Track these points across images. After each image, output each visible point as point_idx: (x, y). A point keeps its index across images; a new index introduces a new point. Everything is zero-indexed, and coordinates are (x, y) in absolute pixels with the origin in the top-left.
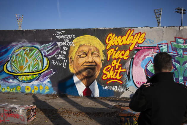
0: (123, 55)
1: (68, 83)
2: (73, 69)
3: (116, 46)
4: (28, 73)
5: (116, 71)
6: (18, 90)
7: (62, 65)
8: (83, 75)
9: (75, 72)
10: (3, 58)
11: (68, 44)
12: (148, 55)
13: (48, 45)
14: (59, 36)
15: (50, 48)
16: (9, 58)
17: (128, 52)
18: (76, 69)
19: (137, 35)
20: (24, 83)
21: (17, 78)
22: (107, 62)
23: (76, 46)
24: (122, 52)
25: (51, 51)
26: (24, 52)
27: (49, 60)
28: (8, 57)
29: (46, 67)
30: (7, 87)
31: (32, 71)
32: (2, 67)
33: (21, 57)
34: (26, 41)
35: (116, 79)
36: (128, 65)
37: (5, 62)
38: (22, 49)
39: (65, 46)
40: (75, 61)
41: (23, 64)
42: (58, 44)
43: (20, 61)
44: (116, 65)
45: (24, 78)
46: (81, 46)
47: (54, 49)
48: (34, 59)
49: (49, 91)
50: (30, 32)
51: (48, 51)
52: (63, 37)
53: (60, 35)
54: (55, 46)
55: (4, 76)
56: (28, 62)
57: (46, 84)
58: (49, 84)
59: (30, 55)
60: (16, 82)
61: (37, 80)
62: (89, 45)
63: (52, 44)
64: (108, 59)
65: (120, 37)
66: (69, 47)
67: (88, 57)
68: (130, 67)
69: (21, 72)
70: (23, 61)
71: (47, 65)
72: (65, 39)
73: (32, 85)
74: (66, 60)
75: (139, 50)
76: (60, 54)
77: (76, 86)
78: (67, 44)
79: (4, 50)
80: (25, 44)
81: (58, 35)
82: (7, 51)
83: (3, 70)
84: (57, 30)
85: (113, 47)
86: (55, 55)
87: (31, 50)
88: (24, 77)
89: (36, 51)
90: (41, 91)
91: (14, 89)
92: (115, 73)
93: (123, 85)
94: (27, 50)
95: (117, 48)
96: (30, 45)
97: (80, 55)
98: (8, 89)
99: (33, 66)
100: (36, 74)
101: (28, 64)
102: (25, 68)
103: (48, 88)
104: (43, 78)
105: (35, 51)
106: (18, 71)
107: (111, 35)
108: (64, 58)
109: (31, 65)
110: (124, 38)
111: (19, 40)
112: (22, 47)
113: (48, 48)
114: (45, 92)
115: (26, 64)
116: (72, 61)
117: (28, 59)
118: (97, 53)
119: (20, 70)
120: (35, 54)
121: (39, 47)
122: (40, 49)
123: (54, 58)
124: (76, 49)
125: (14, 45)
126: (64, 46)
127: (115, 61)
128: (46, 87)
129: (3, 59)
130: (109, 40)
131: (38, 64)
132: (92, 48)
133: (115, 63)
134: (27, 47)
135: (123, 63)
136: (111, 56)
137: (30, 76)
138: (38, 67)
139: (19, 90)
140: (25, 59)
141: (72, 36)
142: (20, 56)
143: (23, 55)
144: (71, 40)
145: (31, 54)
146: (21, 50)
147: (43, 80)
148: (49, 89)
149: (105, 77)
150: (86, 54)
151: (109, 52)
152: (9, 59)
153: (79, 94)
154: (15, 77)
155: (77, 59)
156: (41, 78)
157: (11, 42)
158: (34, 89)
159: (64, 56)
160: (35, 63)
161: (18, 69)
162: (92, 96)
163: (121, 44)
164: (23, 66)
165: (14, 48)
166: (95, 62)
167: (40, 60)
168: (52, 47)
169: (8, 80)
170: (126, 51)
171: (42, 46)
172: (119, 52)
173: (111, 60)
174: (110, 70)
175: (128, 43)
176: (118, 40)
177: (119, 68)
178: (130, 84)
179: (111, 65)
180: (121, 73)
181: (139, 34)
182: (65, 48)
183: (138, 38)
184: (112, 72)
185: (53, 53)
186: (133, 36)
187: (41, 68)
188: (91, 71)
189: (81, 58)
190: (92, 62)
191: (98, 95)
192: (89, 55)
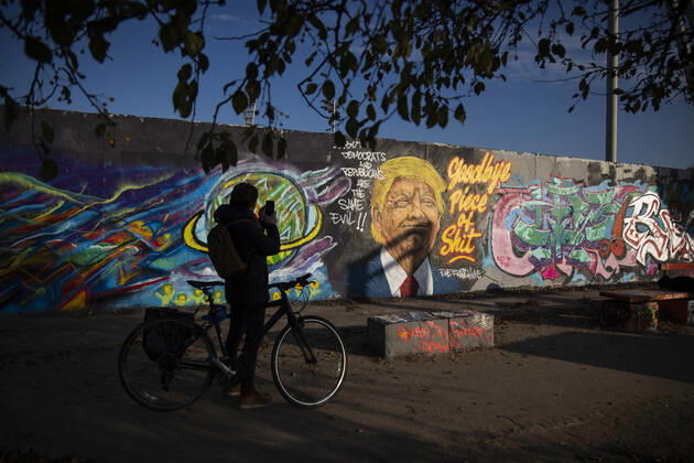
0: (476, 203)
2: (380, 235)
3: (466, 185)
5: (465, 236)
7: (354, 225)
8: (402, 249)
9: (384, 242)
10: (182, 204)
11: (370, 175)
12: (515, 205)
13: (320, 174)
14: (348, 153)
15: (324, 182)
16: (202, 205)
17: (485, 198)
18: (386, 234)
19: (498, 165)
22: (449, 218)
23: (386, 179)
24: (475, 198)
25: (327, 189)
27: (322, 212)
28: (202, 200)
29: (313, 229)
30: (194, 289)
32: (179, 231)
34: (257, 157)
35: (465, 254)
36: (482, 227)
37: (187, 216)
39: (364, 178)
40: (385, 216)
42: (345, 172)
44: (464, 224)
46: (398, 179)
47: (336, 183)
48: (281, 209)
49: (319, 291)
51: (320, 189)
52: (358, 155)
53: (352, 149)
54: (337, 177)
55: (184, 257)
58: (320, 273)
59: (269, 198)
61: (288, 265)
62: (414, 179)
63: (331, 171)
64: (452, 211)
65: (471, 166)
67: (413, 206)
68: (488, 228)
71: (316, 223)
72: (363, 162)
74: (364, 212)
75: (501, 195)
76: (350, 196)
77: (387, 274)
78: (368, 175)
79: (185, 181)
80: (254, 167)
81: (346, 150)
82: (196, 184)
83: (182, 240)
85: (462, 186)
86: (337, 200)
87: (273, 185)
89: (287, 186)
90: (298, 295)
91: (219, 294)
92: (463, 242)
93: (477, 266)
94: (260, 182)
95: (467, 190)
96: (269, 169)
97: (396, 200)
98: (196, 295)
100: (285, 250)
103: (317, 284)
104: (306, 260)
105: (283, 185)
107: (456, 160)
108: (360, 207)
110: (479, 168)
112: (244, 174)
113: (319, 181)
114: (311, 296)
116: (379, 214)
118: (430, 198)
120: (283, 195)
121: (296, 177)
122: (298, 182)
123: (334, 207)
124: (388, 187)
126: (360, 177)
127: (463, 216)
130: (454, 172)
131: (292, 224)
132: (421, 186)
134: (262, 176)
135: (476, 217)
136: (457, 205)
138: (293, 230)
141: (379, 155)
144: (375, 165)
145: (273, 195)
147: (303, 265)
148: (321, 287)
149: (446, 250)
150: (409, 201)
151: (453, 197)
152: (202, 208)
153: (393, 292)
155: (390, 210)
156: (299, 259)
159: (360, 203)
160: (282, 219)
162: (419, 293)
163: (473, 182)
165: (220, 175)
166: (426, 218)
167: (299, 212)
168: (330, 178)
169: (197, 270)
170: (481, 196)
171: (303, 175)
172: (469, 198)
173: (457, 213)
174: (454, 235)
175: (485, 181)
176: (468, 172)
177: (470, 230)
178: (487, 262)
179: (456, 223)
180: (473, 242)
181: (502, 164)
182: (361, 183)
183: (500, 171)
184: (457, 240)
185: (333, 193)
186: (492, 167)
187: (301, 233)
188: (418, 237)
189: (399, 209)
190: (421, 218)
191: (430, 291)
192: (414, 201)
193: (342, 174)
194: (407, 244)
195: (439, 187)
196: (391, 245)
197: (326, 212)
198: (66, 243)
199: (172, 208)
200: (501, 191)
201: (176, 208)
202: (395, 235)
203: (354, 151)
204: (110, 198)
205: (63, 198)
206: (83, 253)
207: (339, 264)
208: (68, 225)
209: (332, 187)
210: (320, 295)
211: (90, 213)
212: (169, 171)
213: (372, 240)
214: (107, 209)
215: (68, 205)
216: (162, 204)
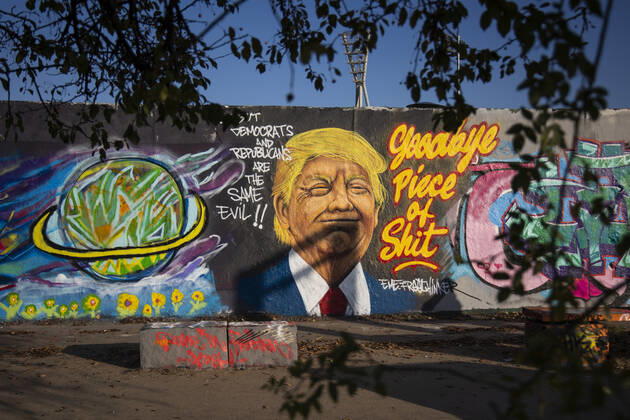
0: (438, 187)
1: (272, 276)
2: (287, 233)
3: (419, 162)
4: (128, 248)
6: (90, 310)
7: (251, 220)
8: (320, 251)
9: (293, 242)
10: (30, 200)
11: (272, 155)
12: (507, 187)
13: (203, 158)
14: (240, 129)
15: (208, 167)
16: (54, 200)
17: (452, 178)
18: (296, 231)
19: (475, 129)
20: (112, 286)
21: (88, 269)
22: (392, 208)
23: (295, 160)
24: (435, 180)
25: (212, 176)
26: (115, 180)
27: (205, 205)
28: (54, 194)
29: (194, 226)
30: (45, 300)
31: (143, 241)
32: (27, 231)
33: (101, 196)
35: (420, 258)
36: (451, 217)
37: (37, 213)
38: (106, 167)
39: (262, 160)
41: (111, 219)
42: (236, 154)
43: (97, 211)
44: (418, 217)
45: (113, 268)
46: (312, 159)
47: (223, 168)
48: (152, 202)
49: (204, 305)
51: (202, 177)
52: (253, 130)
53: (245, 123)
54: (225, 160)
55: (33, 262)
56: (129, 213)
57: (193, 284)
58: (205, 282)
59: (136, 190)
60: (81, 281)
61: (162, 271)
62: (337, 158)
63: (216, 153)
64: (397, 198)
65: (429, 136)
66: (274, 163)
67: (336, 193)
68: (459, 221)
69: (101, 245)
70: (109, 208)
71: (199, 219)
72: (261, 138)
73: (145, 288)
74: (263, 203)
75: (482, 173)
76: (243, 183)
77: (299, 285)
78: (268, 155)
79: (34, 172)
80: (117, 152)
82: (47, 175)
83: (31, 241)
85: (410, 163)
86: (226, 189)
87: (141, 173)
88: (114, 262)
89: (159, 174)
90: (176, 309)
91: (75, 306)
92: (417, 241)
93: (442, 276)
94: (125, 170)
95: (421, 169)
96: (135, 154)
97: (309, 187)
98: (47, 307)
99: (150, 226)
100: (158, 253)
101: (129, 219)
102: (117, 234)
103: (201, 296)
104: (186, 265)
105: (154, 174)
106: (89, 245)
107: (402, 128)
108: (257, 197)
109: (139, 221)
110: (442, 138)
112: (104, 161)
113: (202, 165)
114: (192, 311)
115: (121, 220)
116: (285, 206)
117: (130, 203)
118: (362, 182)
119: (96, 240)
120: (154, 185)
121: (170, 162)
122: (175, 169)
123: (223, 198)
124: (297, 169)
125: (75, 156)
126: (257, 159)
127: (415, 206)
128: (195, 293)
129: (31, 204)
130: (398, 144)
131: (167, 220)
132: (347, 166)
133: (417, 212)
134: (127, 163)
135: (438, 209)
136: (404, 191)
137: (135, 259)
138: (168, 228)
139: (94, 307)
140: (119, 203)
141: (284, 128)
142: (98, 193)
143: (111, 190)
144: (279, 142)
145: (141, 185)
146: (104, 171)
147: (182, 271)
148: (206, 299)
149: (389, 253)
150: (330, 187)
151: (398, 180)
152: (53, 204)
153: (308, 309)
154: (79, 266)
155: (301, 200)
156: (175, 265)
157: (63, 146)
158: (150, 303)
159: (257, 192)
160: (153, 215)
161: (91, 238)
162: (348, 312)
163: (431, 155)
164: (110, 226)
165: (75, 164)
166: (355, 209)
167: (175, 206)
168: (216, 162)
169: (49, 276)
170: (446, 176)
171: (180, 159)
172: (428, 177)
173: (404, 203)
174: (402, 232)
175: (452, 154)
176: (423, 143)
177: (427, 225)
178: (460, 270)
179: (404, 216)
180: (434, 242)
181: (483, 128)
182: (259, 167)
183: (477, 140)
184: (407, 239)
185: (220, 181)
186: (464, 134)
187: (178, 231)
188: (345, 235)
189: (314, 198)
190: (347, 209)
191: (365, 309)
192: (337, 187)
193: (232, 155)
195: (376, 166)
196: (303, 246)
197: (209, 206)
199: (19, 204)
200: (479, 168)
201: (23, 203)
202: (309, 232)
203: (248, 125)
207: (231, 271)
209: (217, 173)
210: (206, 309)
212: (14, 161)
216: (6, 200)
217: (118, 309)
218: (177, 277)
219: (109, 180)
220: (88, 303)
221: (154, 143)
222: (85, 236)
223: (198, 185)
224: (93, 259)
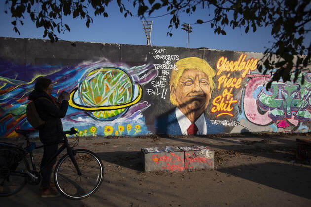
0: (234, 83)
2: (175, 101)
3: (228, 73)
4: (109, 106)
5: (227, 102)
6: (92, 133)
7: (160, 96)
8: (188, 108)
9: (178, 105)
10: (66, 85)
11: (170, 68)
12: (260, 84)
13: (141, 68)
14: (157, 56)
15: (143, 72)
16: (77, 85)
17: (240, 80)
18: (179, 100)
19: (249, 60)
20: (102, 122)
21: (91, 115)
22: (217, 92)
23: (179, 70)
24: (234, 80)
25: (145, 76)
26: (104, 76)
27: (142, 88)
28: (76, 83)
29: (137, 97)
31: (115, 104)
33: (97, 83)
34: (106, 59)
35: (227, 112)
36: (239, 96)
37: (69, 90)
38: (100, 71)
39: (166, 70)
40: (178, 90)
41: (102, 94)
42: (155, 67)
43: (95, 90)
44: (227, 95)
45: (102, 115)
46: (186, 70)
47: (150, 73)
48: (119, 87)
49: (140, 131)
50: (114, 47)
51: (141, 76)
52: (163, 57)
53: (159, 54)
54: (150, 69)
56: (109, 91)
57: (136, 122)
58: (141, 121)
59: (112, 81)
60: (88, 120)
61: (123, 116)
62: (196, 70)
63: (147, 66)
64: (219, 88)
65: (232, 62)
66: (171, 71)
67: (195, 85)
68: (242, 97)
69: (97, 105)
70: (100, 89)
71: (139, 94)
72: (166, 60)
73: (116, 123)
74: (166, 88)
75: (251, 78)
76: (158, 79)
77: (179, 122)
78: (168, 68)
79: (68, 73)
80: (104, 64)
81: (156, 54)
82: (73, 74)
84: (154, 47)
85: (226, 73)
86: (150, 82)
87: (115, 74)
88: (103, 112)
90: (129, 132)
91: (86, 131)
92: (226, 105)
93: (234, 119)
94: (108, 72)
95: (229, 75)
96: (112, 66)
97: (185, 81)
99: (118, 97)
100: (121, 109)
101: (109, 94)
102: (104, 100)
103: (139, 127)
104: (133, 114)
105: (121, 74)
106: (92, 105)
107: (223, 58)
108: (164, 86)
109: (114, 95)
110: (237, 63)
111: (95, 57)
112: (99, 68)
113: (140, 71)
114: (135, 133)
115: (106, 94)
116: (175, 89)
117: (109, 87)
118: (205, 80)
119: (95, 103)
120: (120, 79)
121: (127, 69)
122: (129, 72)
123: (149, 85)
124: (180, 74)
125: (86, 66)
126: (164, 69)
127: (226, 90)
128: (138, 125)
129: (67, 87)
130: (220, 65)
131: (125, 94)
132: (200, 73)
134: (109, 69)
135: (234, 91)
136: (222, 84)
137: (112, 111)
138: (126, 98)
139: (94, 132)
140: (105, 87)
141: (175, 56)
142: (96, 82)
143: (102, 81)
144: (173, 62)
145: (115, 79)
146: (99, 73)
147: (131, 116)
148: (141, 128)
149: (215, 110)
150: (193, 82)
151: (220, 80)
152: (77, 87)
153: (183, 132)
154: (88, 114)
155: (181, 87)
156: (129, 114)
157: (81, 61)
158: (118, 130)
159: (163, 83)
160: (120, 92)
161: (92, 101)
162: (198, 133)
163: (233, 70)
164: (101, 97)
165: (86, 69)
166: (203, 91)
167: (129, 88)
168: (146, 70)
169: (75, 118)
170: (238, 79)
171: (131, 68)
172: (231, 79)
173: (222, 89)
174: (220, 101)
175: (240, 70)
176: (229, 65)
177: (230, 99)
178: (241, 117)
179: (221, 95)
180: (232, 105)
181: (252, 60)
182: (164, 72)
183: (250, 64)
184: (222, 104)
185: (148, 78)
186: (245, 62)
187: (130, 99)
188: (198, 102)
189: (187, 87)
190: (199, 92)
191: (205, 132)
192: (196, 82)
193: (153, 67)
194: (192, 106)
195: (211, 74)
196: (181, 106)
197: (144, 88)
198: (8, 104)
199: (61, 87)
200: (251, 76)
201: (63, 86)
202: (184, 101)
203: (161, 55)
204: (30, 82)
205: (6, 82)
206: (16, 109)
207: (152, 116)
208: (9, 95)
209: (147, 75)
210: (141, 132)
211: (20, 89)
212: (60, 67)
213: (171, 104)
214: (28, 87)
215: (9, 85)
216: (56, 85)
217: (105, 132)
218: (129, 119)
219: (101, 77)
220: (91, 130)
221: (120, 61)
222: (90, 101)
223: (139, 80)
224: (94, 111)
